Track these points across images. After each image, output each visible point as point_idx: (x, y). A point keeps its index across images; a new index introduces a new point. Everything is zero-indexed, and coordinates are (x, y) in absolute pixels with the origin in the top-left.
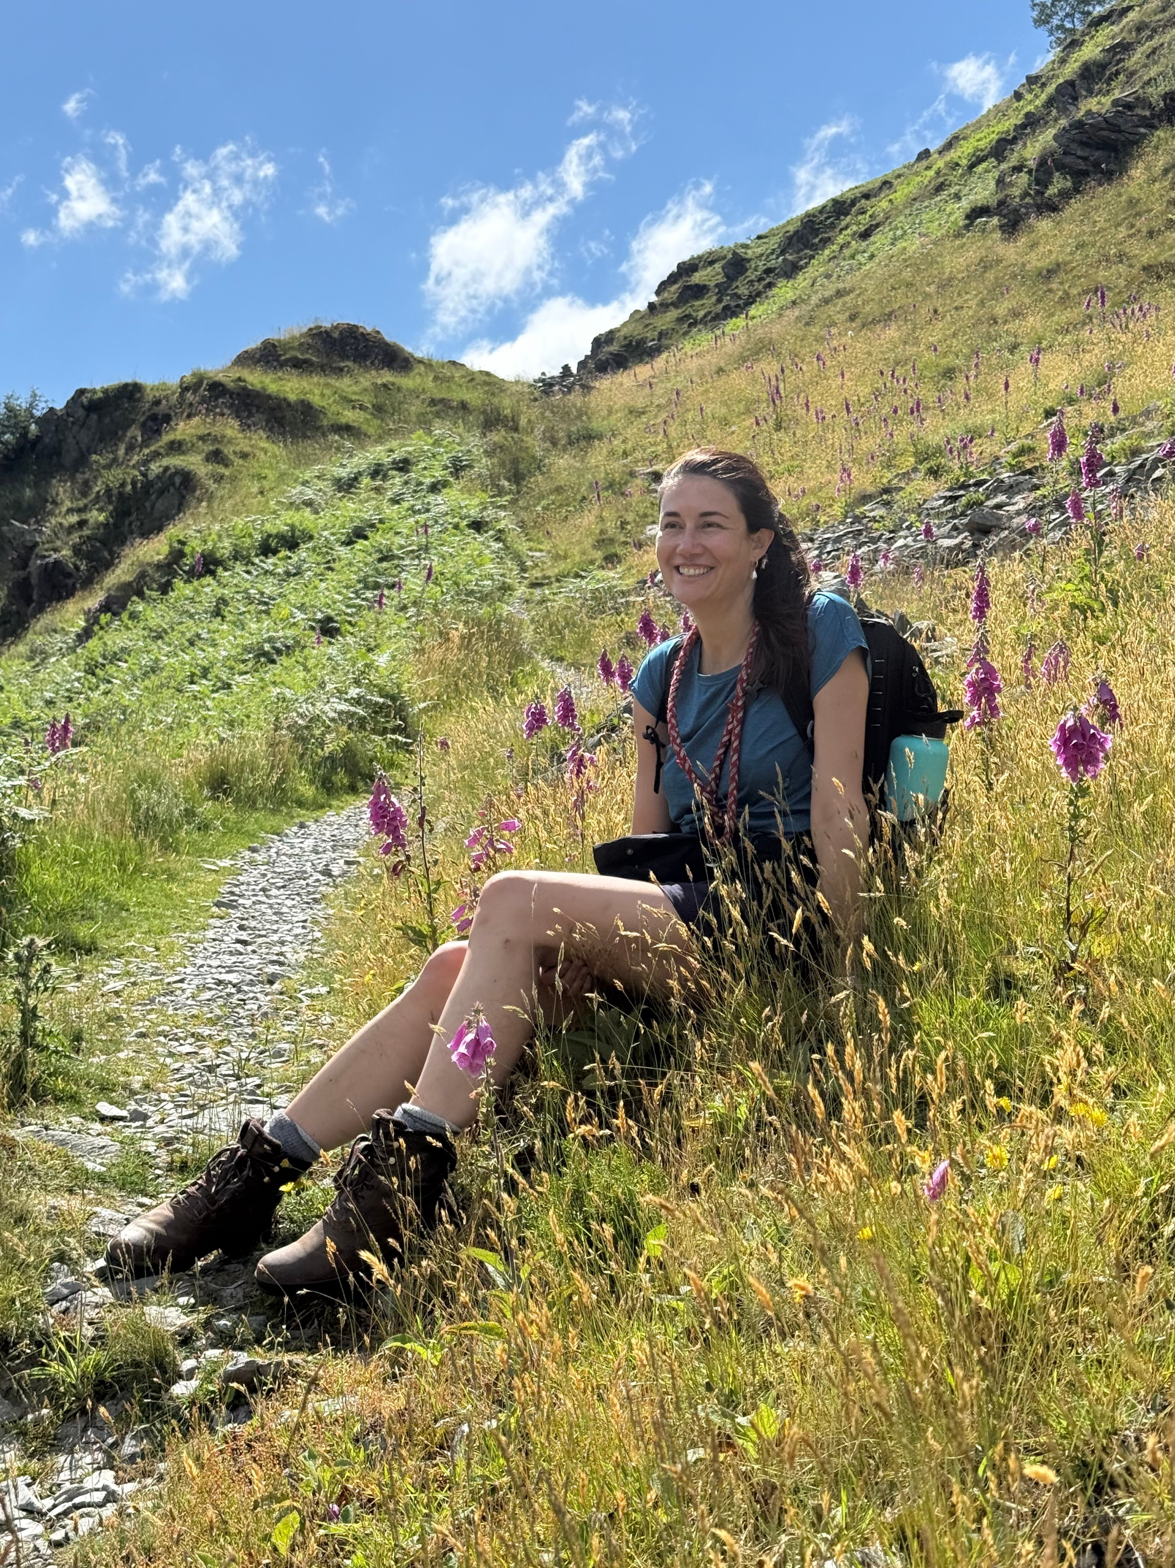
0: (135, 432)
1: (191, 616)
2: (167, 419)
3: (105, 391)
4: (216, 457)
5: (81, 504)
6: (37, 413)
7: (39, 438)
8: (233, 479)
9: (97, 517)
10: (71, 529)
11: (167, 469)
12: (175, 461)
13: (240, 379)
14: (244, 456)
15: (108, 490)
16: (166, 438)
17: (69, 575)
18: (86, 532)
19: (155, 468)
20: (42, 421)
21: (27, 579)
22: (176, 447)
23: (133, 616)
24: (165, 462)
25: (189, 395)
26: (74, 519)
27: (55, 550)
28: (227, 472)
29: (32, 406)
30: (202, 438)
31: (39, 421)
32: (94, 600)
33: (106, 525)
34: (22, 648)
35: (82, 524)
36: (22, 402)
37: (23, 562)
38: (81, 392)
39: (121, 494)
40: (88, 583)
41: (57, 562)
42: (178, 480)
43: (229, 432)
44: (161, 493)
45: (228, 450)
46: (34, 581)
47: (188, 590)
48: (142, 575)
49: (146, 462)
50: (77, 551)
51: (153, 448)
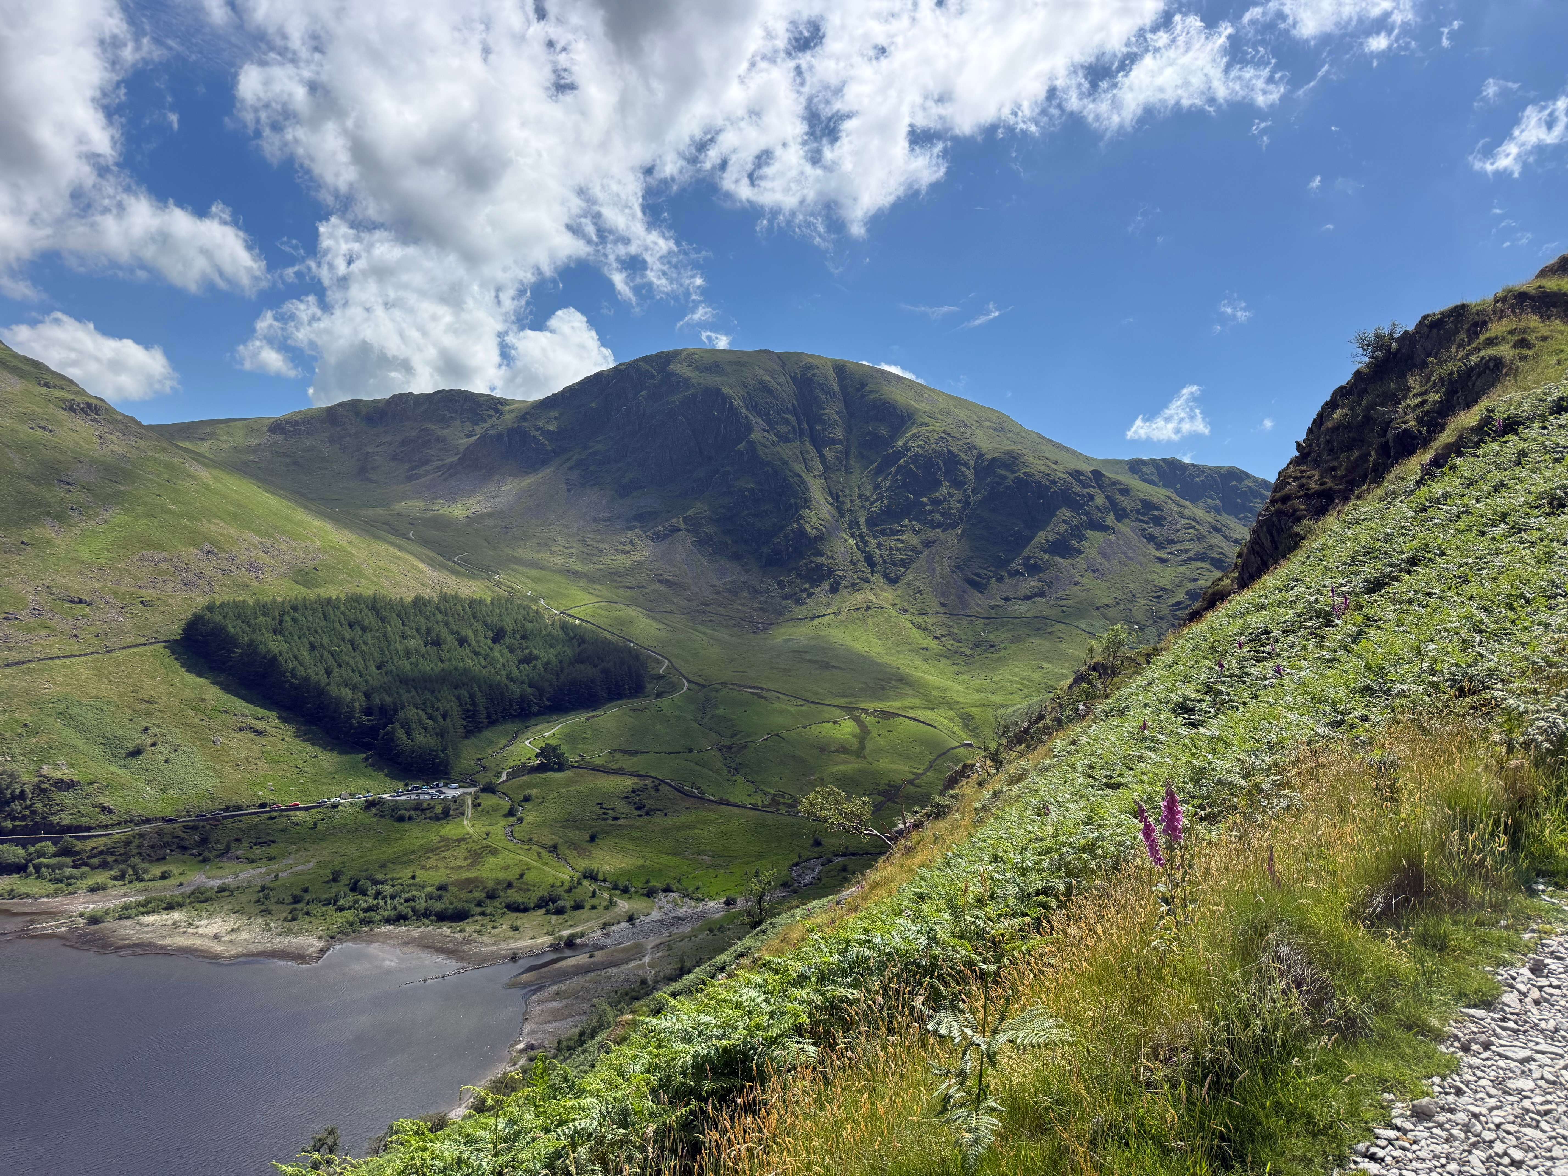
0: (1463, 336)
1: (1497, 466)
2: (1484, 324)
3: (1442, 314)
4: (1523, 343)
5: (1423, 389)
6: (1396, 336)
7: (1398, 350)
8: (1536, 356)
9: (1433, 397)
10: (1417, 406)
11: (1483, 358)
12: (1490, 352)
13: (1540, 287)
14: (1545, 339)
15: (1442, 379)
16: (1482, 338)
17: (1415, 438)
18: (1426, 408)
19: (1474, 359)
20: (1400, 340)
21: (1387, 442)
22: (1491, 342)
23: (1453, 468)
24: (1482, 353)
25: (1499, 305)
26: (1418, 400)
27: (1404, 423)
28: (1530, 353)
29: (1392, 332)
30: (1511, 332)
31: (1398, 340)
32: (1427, 456)
33: (1440, 402)
34: (1380, 492)
35: (1423, 403)
36: (1386, 331)
37: (1385, 432)
38: (1425, 317)
39: (1450, 380)
40: (1426, 442)
41: (1405, 431)
42: (1491, 364)
43: (1532, 324)
44: (1479, 375)
45: (1531, 338)
46: (1391, 444)
47: (1495, 446)
48: (1461, 437)
49: (1467, 356)
50: (1420, 420)
51: (1473, 345)
